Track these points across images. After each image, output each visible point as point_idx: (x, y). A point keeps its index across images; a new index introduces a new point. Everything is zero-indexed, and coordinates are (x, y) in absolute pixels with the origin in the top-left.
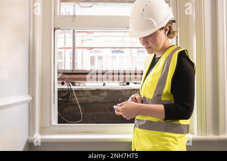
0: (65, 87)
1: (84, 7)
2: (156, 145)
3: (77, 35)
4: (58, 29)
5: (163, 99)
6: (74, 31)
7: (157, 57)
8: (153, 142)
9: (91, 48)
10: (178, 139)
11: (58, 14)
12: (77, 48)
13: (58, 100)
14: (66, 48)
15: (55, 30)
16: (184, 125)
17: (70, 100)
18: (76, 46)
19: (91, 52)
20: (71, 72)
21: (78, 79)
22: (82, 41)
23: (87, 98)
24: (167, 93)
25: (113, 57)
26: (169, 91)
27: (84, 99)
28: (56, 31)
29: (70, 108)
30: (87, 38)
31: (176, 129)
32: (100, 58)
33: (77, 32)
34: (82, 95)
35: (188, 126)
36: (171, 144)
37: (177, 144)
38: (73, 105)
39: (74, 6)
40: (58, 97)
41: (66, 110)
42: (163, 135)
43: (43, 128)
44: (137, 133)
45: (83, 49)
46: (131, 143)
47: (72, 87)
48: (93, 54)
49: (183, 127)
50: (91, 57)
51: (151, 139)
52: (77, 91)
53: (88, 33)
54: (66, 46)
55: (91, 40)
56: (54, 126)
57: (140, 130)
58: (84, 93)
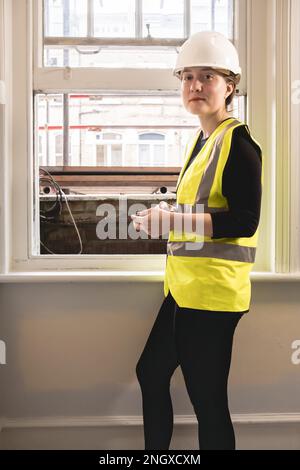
0: (52, 195)
1: (84, 53)
2: (200, 279)
3: (71, 101)
4: (41, 92)
5: (211, 205)
6: (65, 96)
7: (204, 138)
8: (196, 273)
9: (98, 128)
10: (235, 268)
11: (40, 66)
12: (72, 127)
13: (41, 219)
14: (50, 128)
15: (34, 93)
16: (246, 248)
17: (61, 219)
18: (70, 124)
19: (98, 137)
20: (61, 170)
21: (73, 184)
22: (80, 115)
23: (89, 215)
24: (216, 194)
25: (143, 148)
26: (220, 192)
27: (84, 217)
28: (37, 96)
29: (61, 233)
30: (90, 109)
31: (231, 252)
32: (117, 149)
33: (72, 96)
34: (81, 210)
35: (253, 250)
36: (225, 276)
37: (234, 277)
38: (66, 226)
39: (66, 51)
40: (41, 213)
41: (52, 236)
42: (211, 263)
43: (17, 261)
44: (171, 265)
45: (82, 130)
46: (163, 283)
47: (64, 195)
48: (101, 142)
49: (243, 250)
50: (98, 147)
51: (194, 270)
52: (72, 203)
53: (92, 99)
54: (49, 125)
55: (98, 112)
56: (35, 258)
57: (175, 258)
58: (85, 207)
